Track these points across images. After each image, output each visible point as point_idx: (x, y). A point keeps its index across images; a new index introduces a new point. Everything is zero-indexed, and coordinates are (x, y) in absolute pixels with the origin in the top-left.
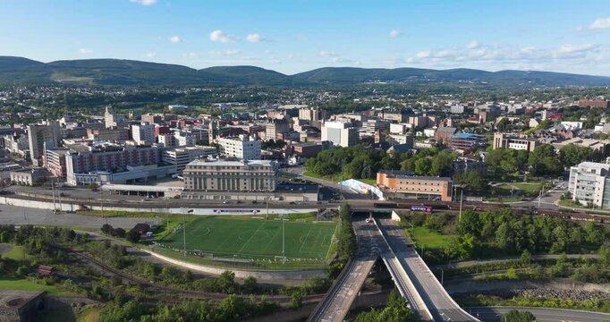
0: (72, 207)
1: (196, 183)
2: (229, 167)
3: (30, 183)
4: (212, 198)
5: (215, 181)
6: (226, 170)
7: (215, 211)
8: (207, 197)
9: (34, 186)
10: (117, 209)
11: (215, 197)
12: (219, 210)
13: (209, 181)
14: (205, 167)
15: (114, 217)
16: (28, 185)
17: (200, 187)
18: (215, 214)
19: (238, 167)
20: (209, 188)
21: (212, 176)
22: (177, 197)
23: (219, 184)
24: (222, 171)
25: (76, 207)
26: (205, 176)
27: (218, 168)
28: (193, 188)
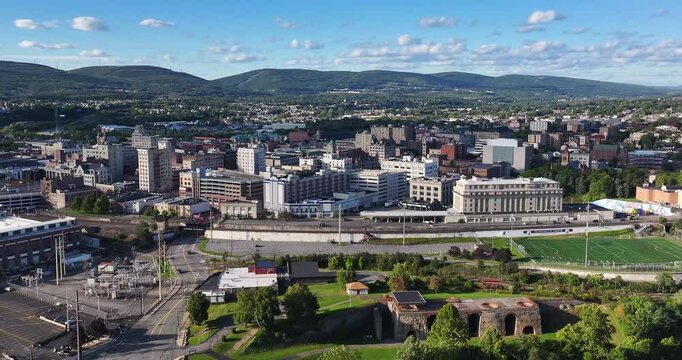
0: (352, 237)
1: (476, 205)
2: (512, 186)
3: (255, 216)
4: (501, 220)
5: (499, 201)
6: (510, 189)
7: (525, 232)
8: (496, 220)
11: (504, 220)
12: (529, 231)
13: (491, 201)
14: (487, 186)
15: (416, 244)
16: (250, 218)
17: (482, 209)
18: (525, 235)
19: (523, 186)
20: (491, 210)
21: (496, 196)
22: (462, 221)
23: (503, 206)
24: (505, 190)
25: (358, 237)
26: (488, 196)
27: (502, 186)
28: (473, 211)
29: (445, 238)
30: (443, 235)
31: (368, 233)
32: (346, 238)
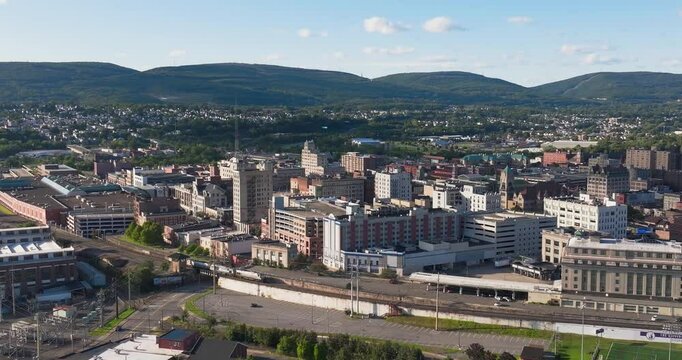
0: (375, 309)
1: (584, 280)
2: (649, 254)
3: (286, 265)
4: (620, 308)
5: (623, 277)
6: (645, 260)
7: (643, 334)
8: (612, 308)
9: (290, 268)
10: (456, 317)
11: (626, 308)
12: (650, 333)
13: (610, 277)
14: (603, 252)
15: (455, 330)
16: (281, 266)
17: (593, 287)
18: (644, 339)
19: (669, 256)
20: (610, 289)
21: (617, 268)
22: (553, 303)
23: (630, 285)
24: (636, 260)
25: (383, 310)
26: (604, 268)
27: (629, 254)
28: (579, 288)
29: (505, 328)
30: (503, 322)
31: (394, 306)
32: (366, 308)
